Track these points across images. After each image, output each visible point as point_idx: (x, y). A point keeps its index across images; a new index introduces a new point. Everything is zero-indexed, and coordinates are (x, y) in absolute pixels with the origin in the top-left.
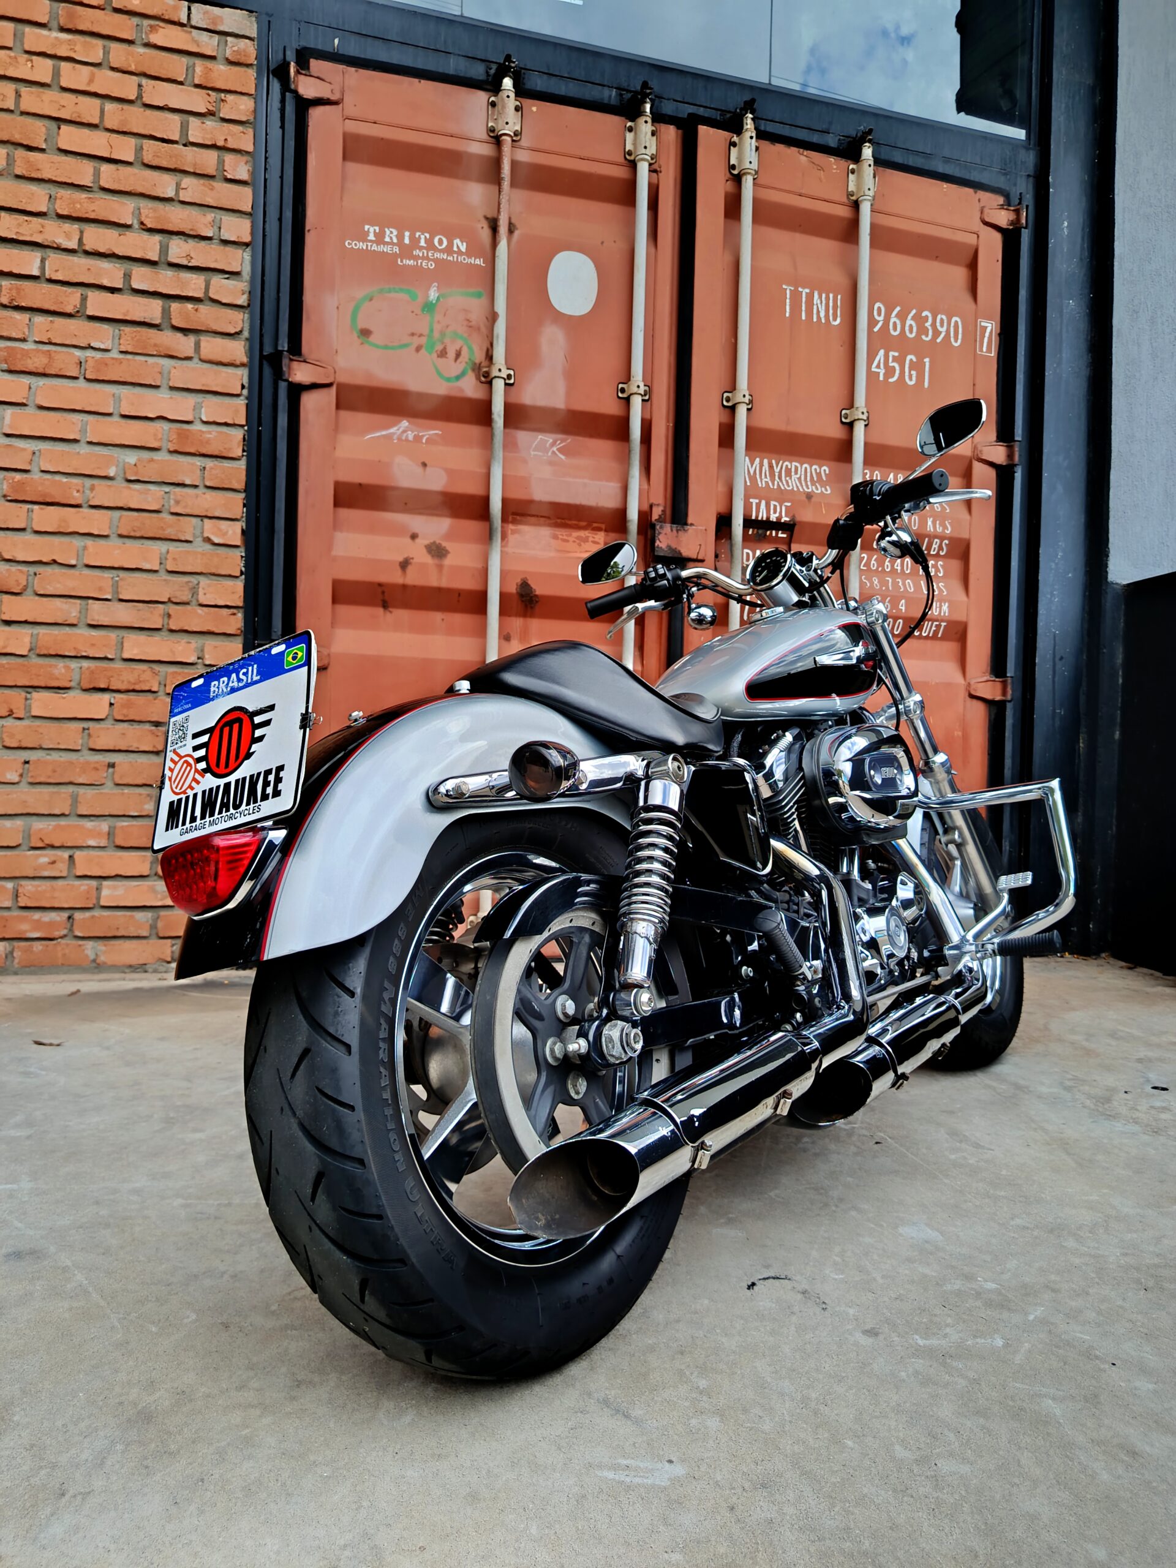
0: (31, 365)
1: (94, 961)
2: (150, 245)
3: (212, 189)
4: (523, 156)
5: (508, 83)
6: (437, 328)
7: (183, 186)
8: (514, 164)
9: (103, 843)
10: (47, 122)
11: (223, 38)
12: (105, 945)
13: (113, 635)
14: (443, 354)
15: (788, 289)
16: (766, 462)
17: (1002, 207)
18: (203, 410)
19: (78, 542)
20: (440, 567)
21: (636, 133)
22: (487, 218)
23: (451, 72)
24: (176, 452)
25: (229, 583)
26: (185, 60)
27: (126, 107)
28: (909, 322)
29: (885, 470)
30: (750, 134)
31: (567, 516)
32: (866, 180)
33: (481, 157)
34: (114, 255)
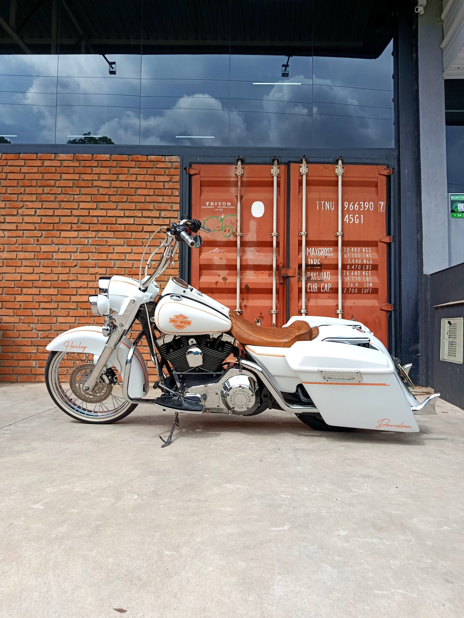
0: (132, 244)
2: (157, 214)
3: (170, 199)
4: (244, 179)
5: (239, 163)
6: (224, 225)
7: (164, 199)
8: (242, 182)
10: (135, 189)
11: (173, 163)
14: (225, 231)
15: (318, 202)
16: (313, 249)
17: (385, 169)
20: (225, 283)
21: (273, 169)
22: (235, 196)
23: (226, 161)
26: (164, 170)
27: (151, 183)
28: (356, 206)
29: (350, 247)
30: (304, 164)
31: (258, 268)
32: (339, 170)
33: (234, 181)
34: (149, 217)
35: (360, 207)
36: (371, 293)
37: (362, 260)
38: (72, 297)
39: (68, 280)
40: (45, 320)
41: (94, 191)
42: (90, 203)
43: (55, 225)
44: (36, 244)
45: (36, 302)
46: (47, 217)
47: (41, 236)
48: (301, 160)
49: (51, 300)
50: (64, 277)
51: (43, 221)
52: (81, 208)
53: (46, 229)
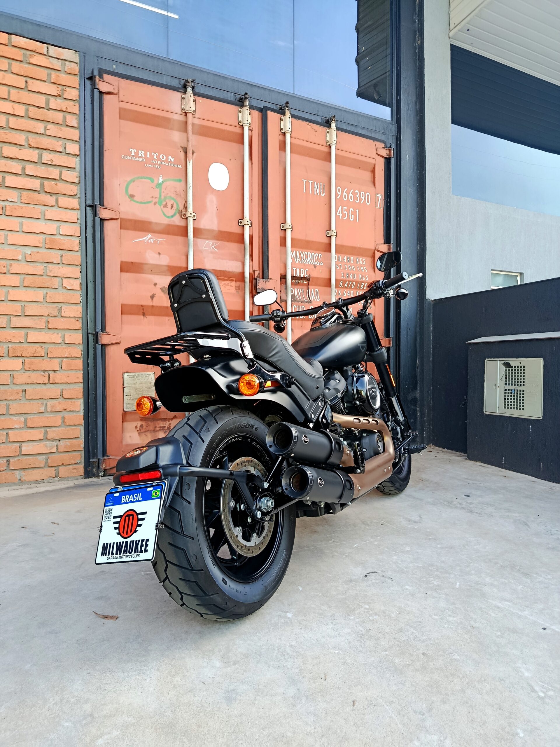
1: (20, 479)
2: (33, 155)
3: (61, 130)
4: (197, 121)
5: (189, 90)
6: (163, 195)
7: (48, 128)
8: (193, 124)
9: (22, 426)
11: (64, 62)
12: (24, 472)
13: (23, 332)
14: (166, 206)
15: (305, 181)
16: (298, 252)
17: (384, 148)
18: (61, 229)
19: (5, 290)
21: (243, 114)
22: (182, 147)
23: (164, 83)
24: (49, 248)
25: (75, 307)
26: (47, 71)
27: (20, 91)
28: (350, 195)
29: (343, 255)
30: (288, 116)
31: (220, 275)
32: (333, 135)
33: (179, 121)
34: (17, 159)
37: (358, 275)
48: (281, 109)
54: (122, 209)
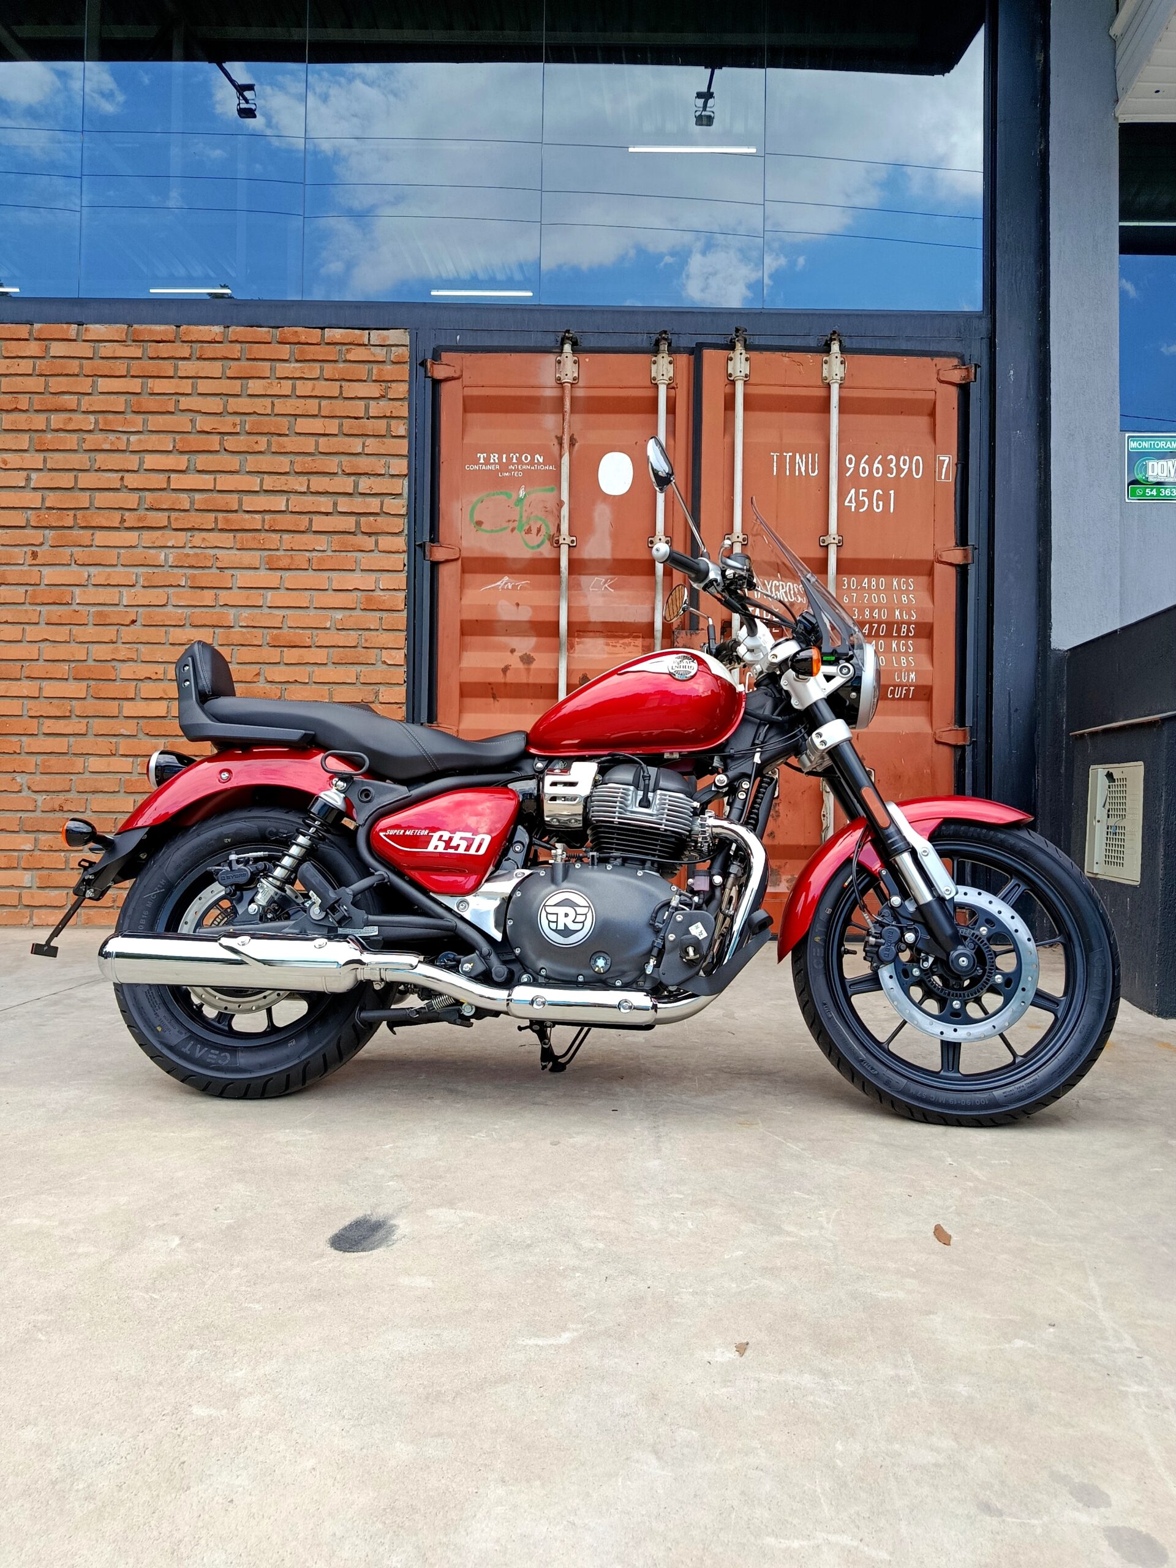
0: (281, 565)
2: (347, 484)
3: (384, 444)
4: (580, 393)
5: (567, 347)
6: (525, 515)
7: (367, 444)
8: (572, 398)
10: (289, 418)
11: (389, 348)
14: (529, 531)
15: (775, 455)
17: (955, 367)
18: (382, 582)
19: (309, 668)
20: (528, 670)
21: (658, 365)
22: (557, 437)
23: (531, 344)
24: (365, 609)
25: (397, 688)
26: (367, 366)
27: (333, 401)
28: (876, 465)
29: (858, 576)
30: (740, 352)
31: (614, 630)
32: (835, 367)
33: (553, 398)
34: (327, 492)
35: (887, 469)
36: (912, 699)
37: (891, 612)
38: (126, 703)
39: (114, 659)
40: (55, 763)
41: (182, 422)
42: (171, 456)
43: (79, 513)
44: (30, 565)
45: (30, 717)
46: (58, 493)
47: (42, 544)
48: (731, 341)
49: (70, 711)
50: (101, 652)
51: (47, 505)
52: (146, 470)
53: (54, 525)
54: (465, 544)
